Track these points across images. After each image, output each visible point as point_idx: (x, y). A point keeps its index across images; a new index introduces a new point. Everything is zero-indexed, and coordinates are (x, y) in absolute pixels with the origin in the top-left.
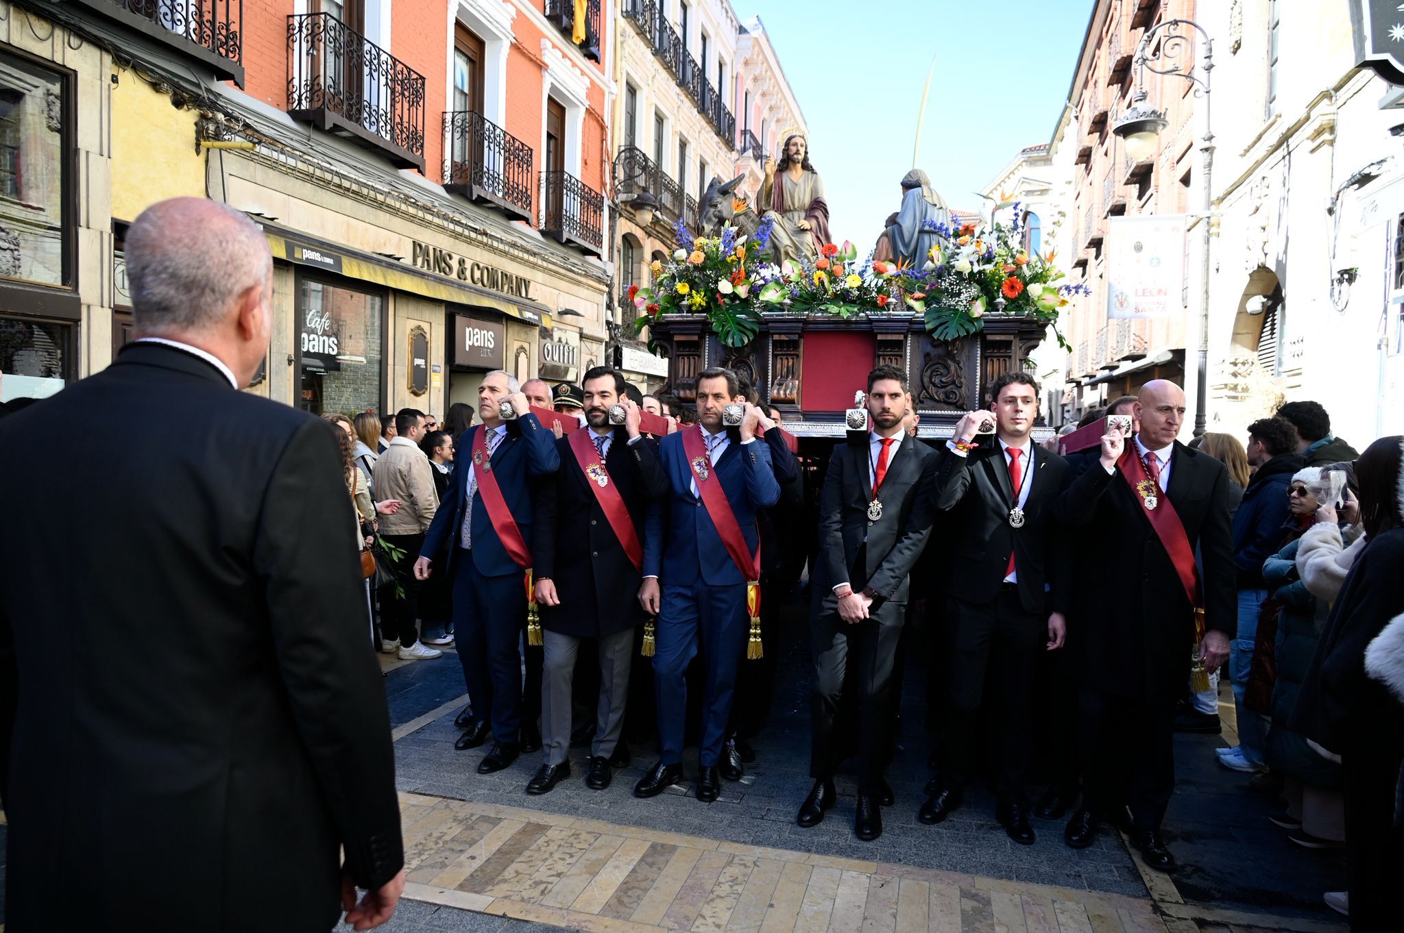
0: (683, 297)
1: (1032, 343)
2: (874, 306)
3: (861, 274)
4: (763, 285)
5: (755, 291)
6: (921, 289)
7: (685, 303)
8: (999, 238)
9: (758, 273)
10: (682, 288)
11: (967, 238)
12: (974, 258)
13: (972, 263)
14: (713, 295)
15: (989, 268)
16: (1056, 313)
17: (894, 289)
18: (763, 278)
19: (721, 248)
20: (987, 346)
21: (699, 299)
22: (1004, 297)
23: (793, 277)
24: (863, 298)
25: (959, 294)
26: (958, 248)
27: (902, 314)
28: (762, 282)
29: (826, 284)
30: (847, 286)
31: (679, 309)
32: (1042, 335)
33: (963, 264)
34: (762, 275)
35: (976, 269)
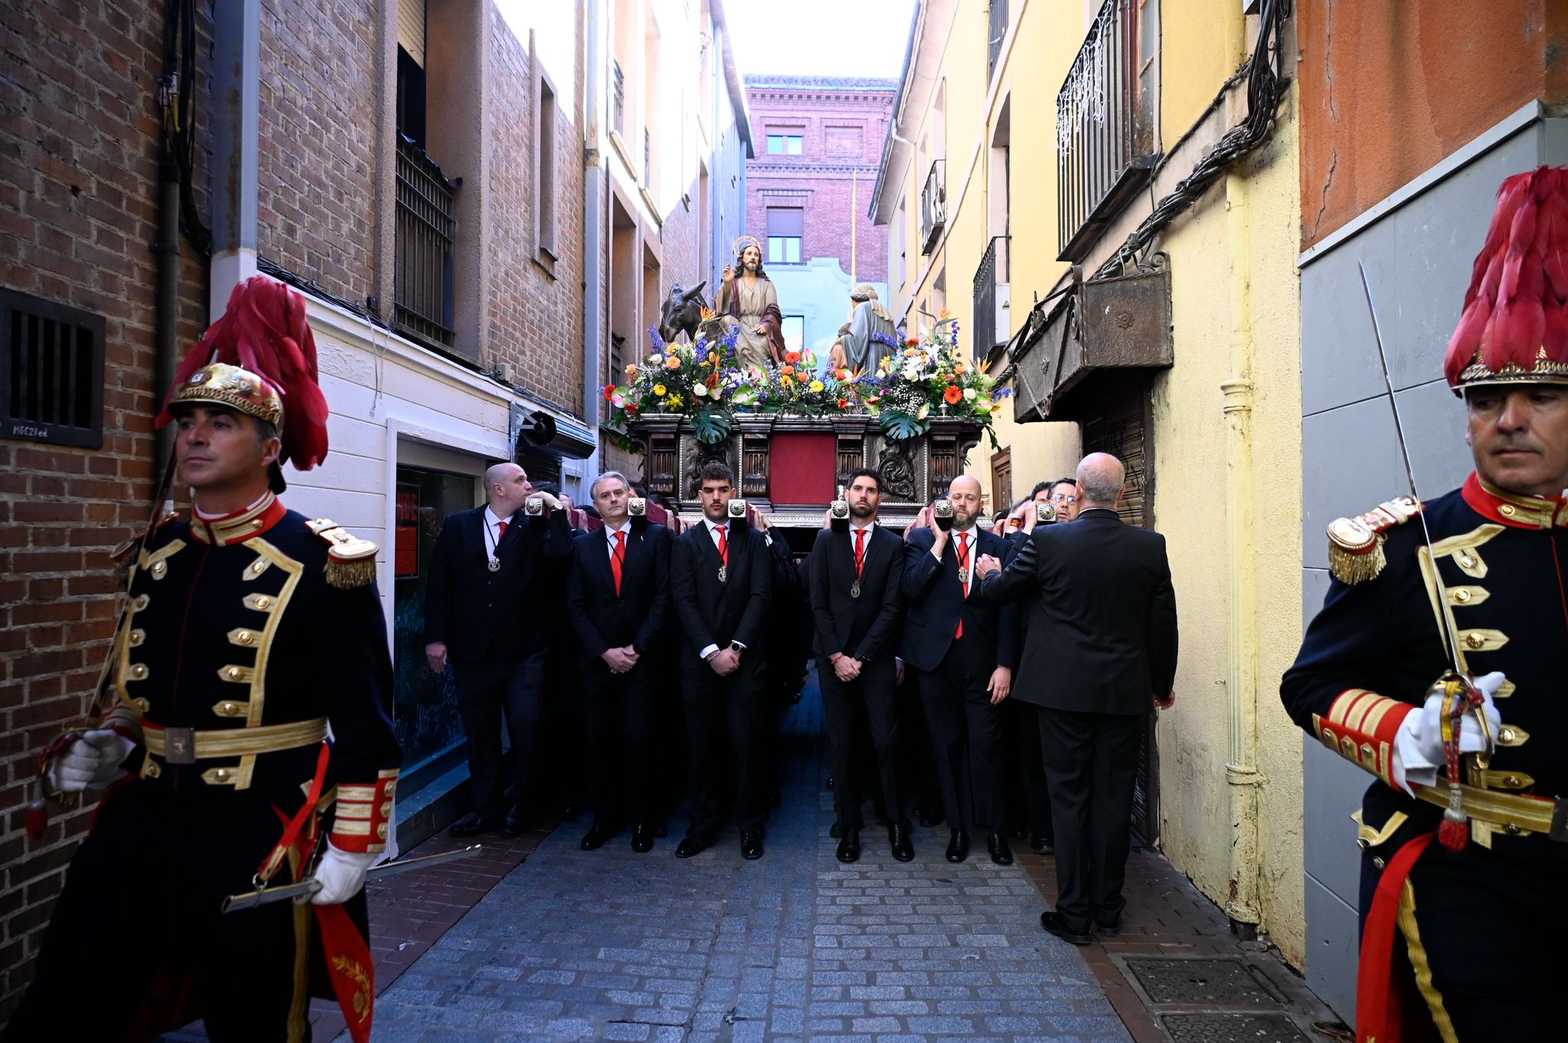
0: (659, 398)
1: (970, 443)
2: (833, 408)
3: (823, 380)
4: (734, 389)
5: (728, 393)
6: (876, 394)
7: (661, 404)
8: (940, 351)
9: (730, 378)
10: (659, 390)
11: (911, 350)
12: (921, 368)
13: (919, 373)
14: (688, 395)
15: (933, 376)
16: (988, 415)
17: (851, 393)
18: (735, 382)
19: (694, 353)
20: (935, 446)
21: (676, 400)
22: (947, 403)
23: (764, 382)
24: (824, 402)
25: (908, 401)
26: (906, 359)
27: (858, 415)
28: (733, 385)
29: (793, 389)
30: (811, 391)
31: (656, 409)
32: (978, 437)
33: (911, 373)
34: (733, 379)
35: (922, 378)
